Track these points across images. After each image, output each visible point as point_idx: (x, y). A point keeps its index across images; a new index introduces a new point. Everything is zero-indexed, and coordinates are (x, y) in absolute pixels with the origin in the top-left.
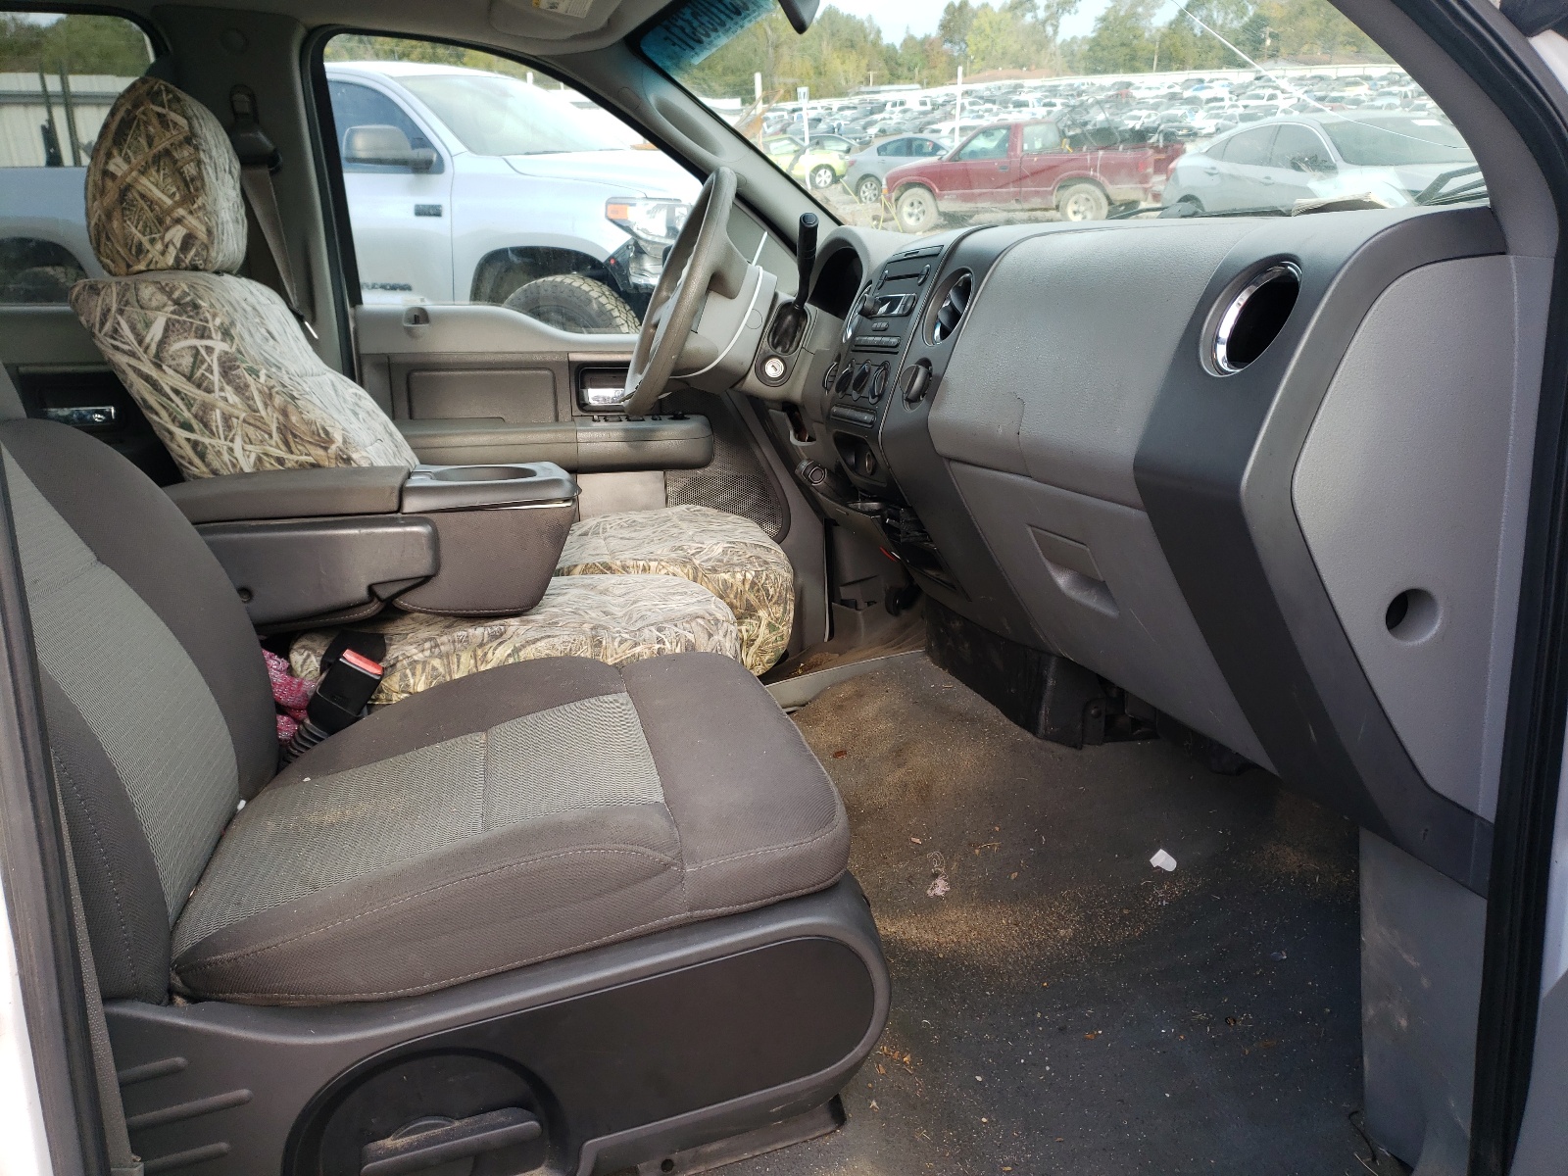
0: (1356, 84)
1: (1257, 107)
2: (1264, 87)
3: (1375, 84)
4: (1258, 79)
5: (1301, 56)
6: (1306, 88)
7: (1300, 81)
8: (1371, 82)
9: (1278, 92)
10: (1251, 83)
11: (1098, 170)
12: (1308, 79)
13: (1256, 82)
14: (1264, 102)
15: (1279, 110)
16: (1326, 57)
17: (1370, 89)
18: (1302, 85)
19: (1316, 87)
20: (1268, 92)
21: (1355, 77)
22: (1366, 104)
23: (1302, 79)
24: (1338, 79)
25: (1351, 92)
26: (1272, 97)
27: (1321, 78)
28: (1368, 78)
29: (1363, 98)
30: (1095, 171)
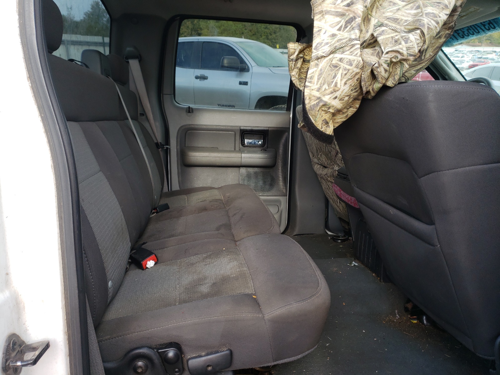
0: (491, 53)
1: (457, 61)
2: (458, 53)
3: (497, 54)
4: (456, 50)
5: (470, 44)
6: (473, 54)
7: (471, 52)
8: (496, 53)
9: (465, 55)
10: (454, 52)
11: (420, 78)
12: (474, 51)
13: (455, 52)
14: (460, 59)
15: (466, 61)
16: (480, 44)
17: (496, 55)
18: (472, 53)
19: (476, 54)
20: (460, 55)
21: (490, 51)
22: (496, 60)
23: (472, 51)
24: (484, 52)
25: (490, 56)
26: (462, 57)
27: (478, 51)
28: (495, 52)
29: (495, 58)
30: (419, 78)
